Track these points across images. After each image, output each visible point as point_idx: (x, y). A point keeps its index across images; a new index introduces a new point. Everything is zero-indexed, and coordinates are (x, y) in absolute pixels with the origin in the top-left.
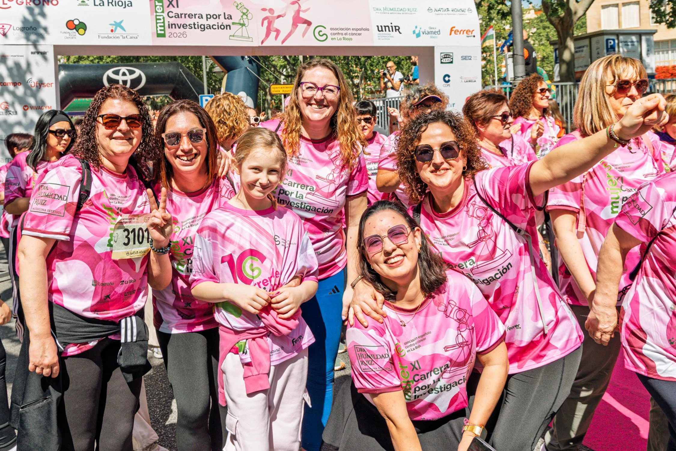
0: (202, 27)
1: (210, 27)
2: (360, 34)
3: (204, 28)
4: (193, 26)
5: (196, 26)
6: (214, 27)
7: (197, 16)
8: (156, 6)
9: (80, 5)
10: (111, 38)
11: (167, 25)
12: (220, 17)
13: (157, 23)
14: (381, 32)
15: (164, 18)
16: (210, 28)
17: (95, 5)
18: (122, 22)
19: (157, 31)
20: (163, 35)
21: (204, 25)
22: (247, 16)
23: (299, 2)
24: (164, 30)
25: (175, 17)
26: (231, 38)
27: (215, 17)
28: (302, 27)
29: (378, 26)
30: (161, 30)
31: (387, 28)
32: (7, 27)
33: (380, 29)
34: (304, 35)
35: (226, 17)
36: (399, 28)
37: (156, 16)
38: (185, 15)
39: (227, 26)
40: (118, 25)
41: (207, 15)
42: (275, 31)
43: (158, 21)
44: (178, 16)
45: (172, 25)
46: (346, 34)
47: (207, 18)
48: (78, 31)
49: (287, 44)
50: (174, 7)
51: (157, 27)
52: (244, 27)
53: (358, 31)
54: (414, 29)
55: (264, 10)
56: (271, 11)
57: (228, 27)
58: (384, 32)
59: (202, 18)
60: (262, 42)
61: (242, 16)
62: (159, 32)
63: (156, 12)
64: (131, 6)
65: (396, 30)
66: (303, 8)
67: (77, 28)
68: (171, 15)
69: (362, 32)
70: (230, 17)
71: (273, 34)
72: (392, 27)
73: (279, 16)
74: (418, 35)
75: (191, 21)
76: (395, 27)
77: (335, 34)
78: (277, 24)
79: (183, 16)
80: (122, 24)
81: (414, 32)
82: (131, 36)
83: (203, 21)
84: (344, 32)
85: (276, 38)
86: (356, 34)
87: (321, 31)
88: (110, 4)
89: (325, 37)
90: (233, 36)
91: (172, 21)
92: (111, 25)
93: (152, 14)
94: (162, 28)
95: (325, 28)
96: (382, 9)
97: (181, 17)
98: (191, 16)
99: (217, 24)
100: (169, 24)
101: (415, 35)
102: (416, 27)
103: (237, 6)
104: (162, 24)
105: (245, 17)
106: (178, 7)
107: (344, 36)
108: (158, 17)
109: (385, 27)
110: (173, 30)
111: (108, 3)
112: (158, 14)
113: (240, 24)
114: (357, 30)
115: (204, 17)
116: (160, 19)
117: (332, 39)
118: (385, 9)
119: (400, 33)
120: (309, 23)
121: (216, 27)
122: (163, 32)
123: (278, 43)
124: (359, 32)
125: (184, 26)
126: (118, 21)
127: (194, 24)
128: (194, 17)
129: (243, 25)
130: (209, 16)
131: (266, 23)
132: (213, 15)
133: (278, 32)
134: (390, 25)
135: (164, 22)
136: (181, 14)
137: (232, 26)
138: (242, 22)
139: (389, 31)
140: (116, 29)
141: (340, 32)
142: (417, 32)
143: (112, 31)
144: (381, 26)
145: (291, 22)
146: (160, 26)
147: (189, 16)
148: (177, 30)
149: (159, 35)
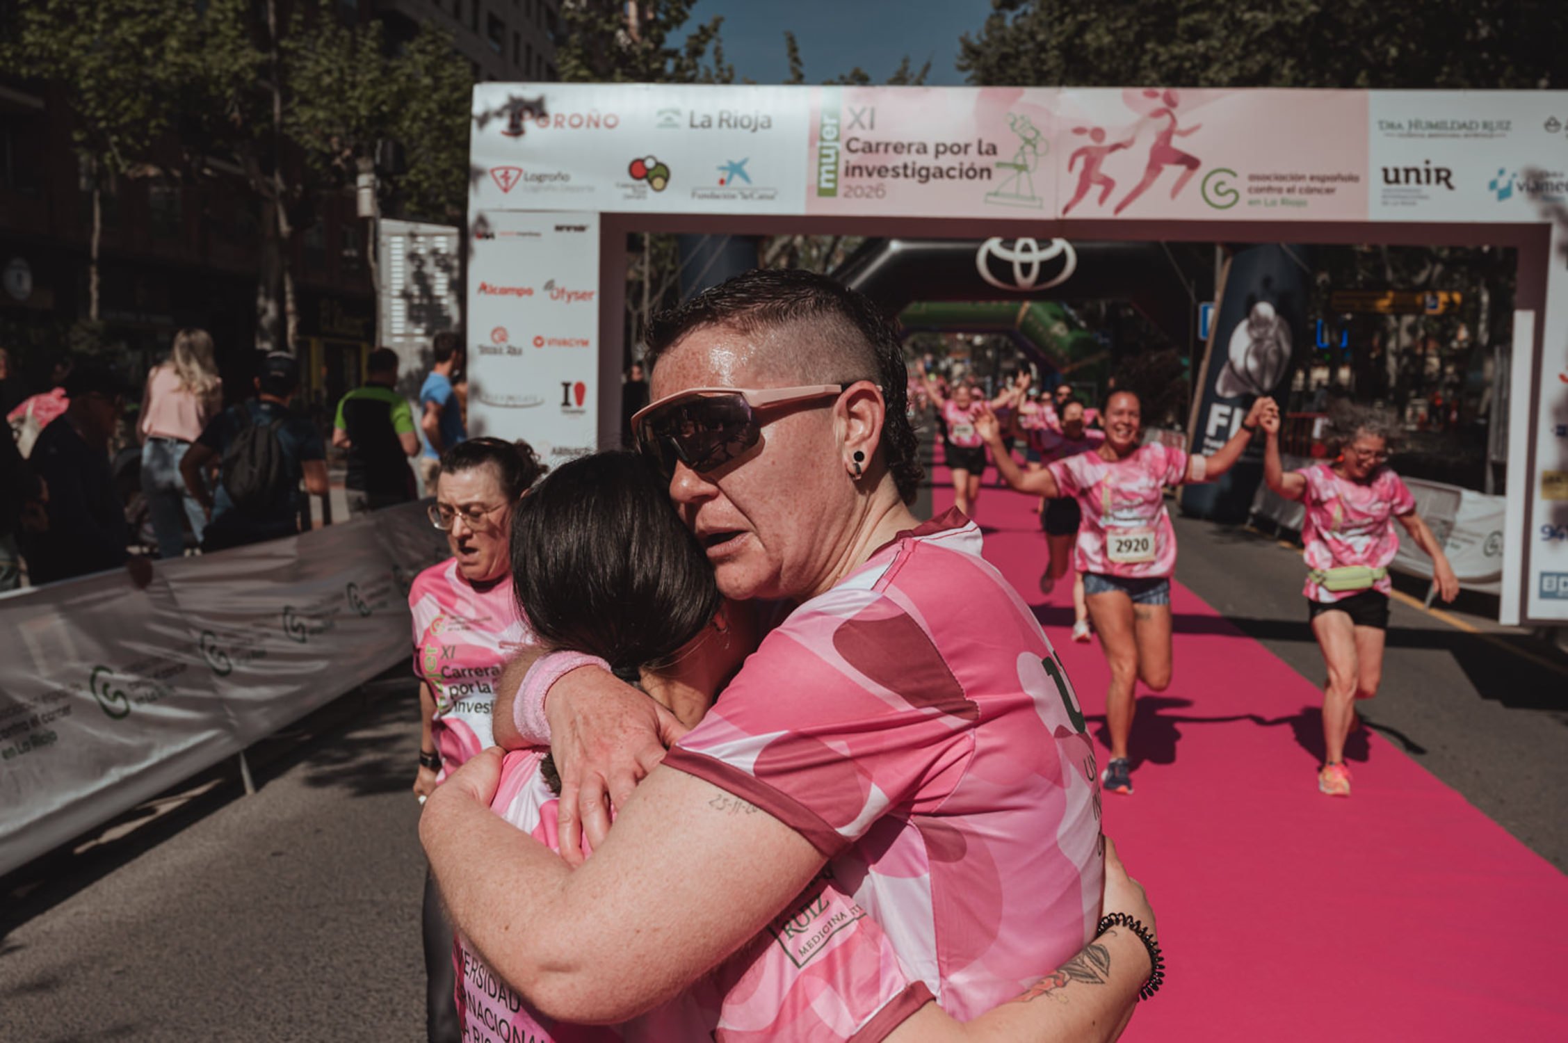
0: (924, 173)
1: (940, 173)
2: (1330, 191)
3: (927, 177)
4: (901, 171)
5: (909, 172)
6: (952, 173)
7: (914, 149)
8: (823, 126)
9: (661, 126)
10: (717, 197)
11: (842, 168)
12: (970, 149)
13: (821, 165)
14: (1394, 186)
15: (837, 154)
16: (941, 176)
17: (692, 126)
18: (744, 162)
19: (819, 182)
20: (831, 193)
21: (928, 169)
22: (1034, 146)
23: (1175, 111)
24: (835, 181)
25: (863, 150)
26: (991, 198)
27: (956, 149)
28: (1172, 172)
29: (1386, 171)
30: (828, 181)
31: (1413, 175)
32: (513, 174)
33: (1392, 176)
34: (1175, 191)
35: (984, 148)
36: (1449, 173)
37: (822, 148)
38: (887, 145)
39: (982, 170)
40: (736, 168)
41: (937, 146)
42: (1100, 183)
43: (825, 160)
44: (869, 148)
45: (854, 168)
46: (1290, 190)
47: (937, 153)
48: (650, 182)
49: (1128, 214)
50: (863, 127)
51: (820, 174)
52: (1024, 174)
53: (1325, 183)
54: (1493, 175)
55: (1079, 131)
56: (1098, 133)
57: (985, 174)
58: (1403, 186)
59: (925, 151)
60: (1066, 210)
61: (1022, 148)
62: (825, 185)
63: (822, 139)
64: (769, 126)
65: (1438, 180)
66: (1182, 124)
67: (651, 174)
68: (854, 145)
69: (1338, 185)
70: (993, 150)
71: (1096, 190)
72: (1428, 171)
73: (1116, 147)
74: (1504, 194)
75: (898, 160)
76: (1438, 171)
77: (1259, 190)
78: (1109, 166)
79: (882, 148)
80: (746, 168)
81: (1493, 185)
82: (762, 192)
83: (928, 160)
84: (1285, 185)
85: (1102, 199)
86: (1319, 191)
87: (1222, 183)
88: (724, 124)
89: (1231, 197)
90: (996, 194)
91: (855, 159)
92: (722, 168)
93: (812, 143)
94: (831, 176)
95: (1234, 175)
96: (1406, 125)
97: (877, 150)
98: (898, 148)
99: (957, 166)
100: (847, 169)
101: (1494, 194)
102: (1501, 172)
103: (1013, 125)
104: (832, 168)
105: (1028, 148)
106: (872, 126)
107: (1285, 195)
108: (825, 152)
109: (1407, 171)
110: (856, 181)
111: (721, 121)
112: (826, 144)
113: (1016, 166)
114: (1323, 179)
115: (931, 150)
116: (828, 156)
117: (1251, 203)
118: (1415, 124)
119: (1450, 187)
120: (1191, 163)
121: (956, 173)
122: (831, 185)
123: (1106, 212)
124: (1328, 185)
125: (881, 171)
126: (737, 160)
127: (905, 167)
128: (906, 150)
129: (1022, 168)
130: (941, 149)
131: (1080, 163)
132: (953, 146)
133: (1108, 184)
134: (1422, 167)
135: (836, 163)
136: (878, 145)
137: (995, 172)
138: (1020, 161)
139: (1418, 181)
140: (731, 177)
141: (1275, 184)
142: (1502, 183)
143: (722, 182)
144: (1396, 171)
145: (1145, 158)
146: (828, 172)
147: (895, 149)
148: (865, 181)
149: (823, 192)
